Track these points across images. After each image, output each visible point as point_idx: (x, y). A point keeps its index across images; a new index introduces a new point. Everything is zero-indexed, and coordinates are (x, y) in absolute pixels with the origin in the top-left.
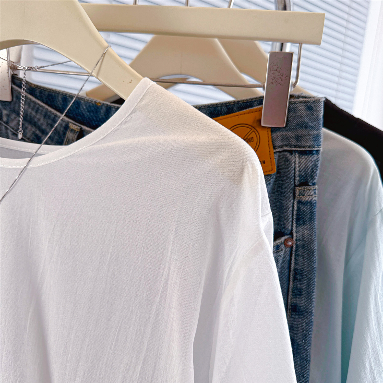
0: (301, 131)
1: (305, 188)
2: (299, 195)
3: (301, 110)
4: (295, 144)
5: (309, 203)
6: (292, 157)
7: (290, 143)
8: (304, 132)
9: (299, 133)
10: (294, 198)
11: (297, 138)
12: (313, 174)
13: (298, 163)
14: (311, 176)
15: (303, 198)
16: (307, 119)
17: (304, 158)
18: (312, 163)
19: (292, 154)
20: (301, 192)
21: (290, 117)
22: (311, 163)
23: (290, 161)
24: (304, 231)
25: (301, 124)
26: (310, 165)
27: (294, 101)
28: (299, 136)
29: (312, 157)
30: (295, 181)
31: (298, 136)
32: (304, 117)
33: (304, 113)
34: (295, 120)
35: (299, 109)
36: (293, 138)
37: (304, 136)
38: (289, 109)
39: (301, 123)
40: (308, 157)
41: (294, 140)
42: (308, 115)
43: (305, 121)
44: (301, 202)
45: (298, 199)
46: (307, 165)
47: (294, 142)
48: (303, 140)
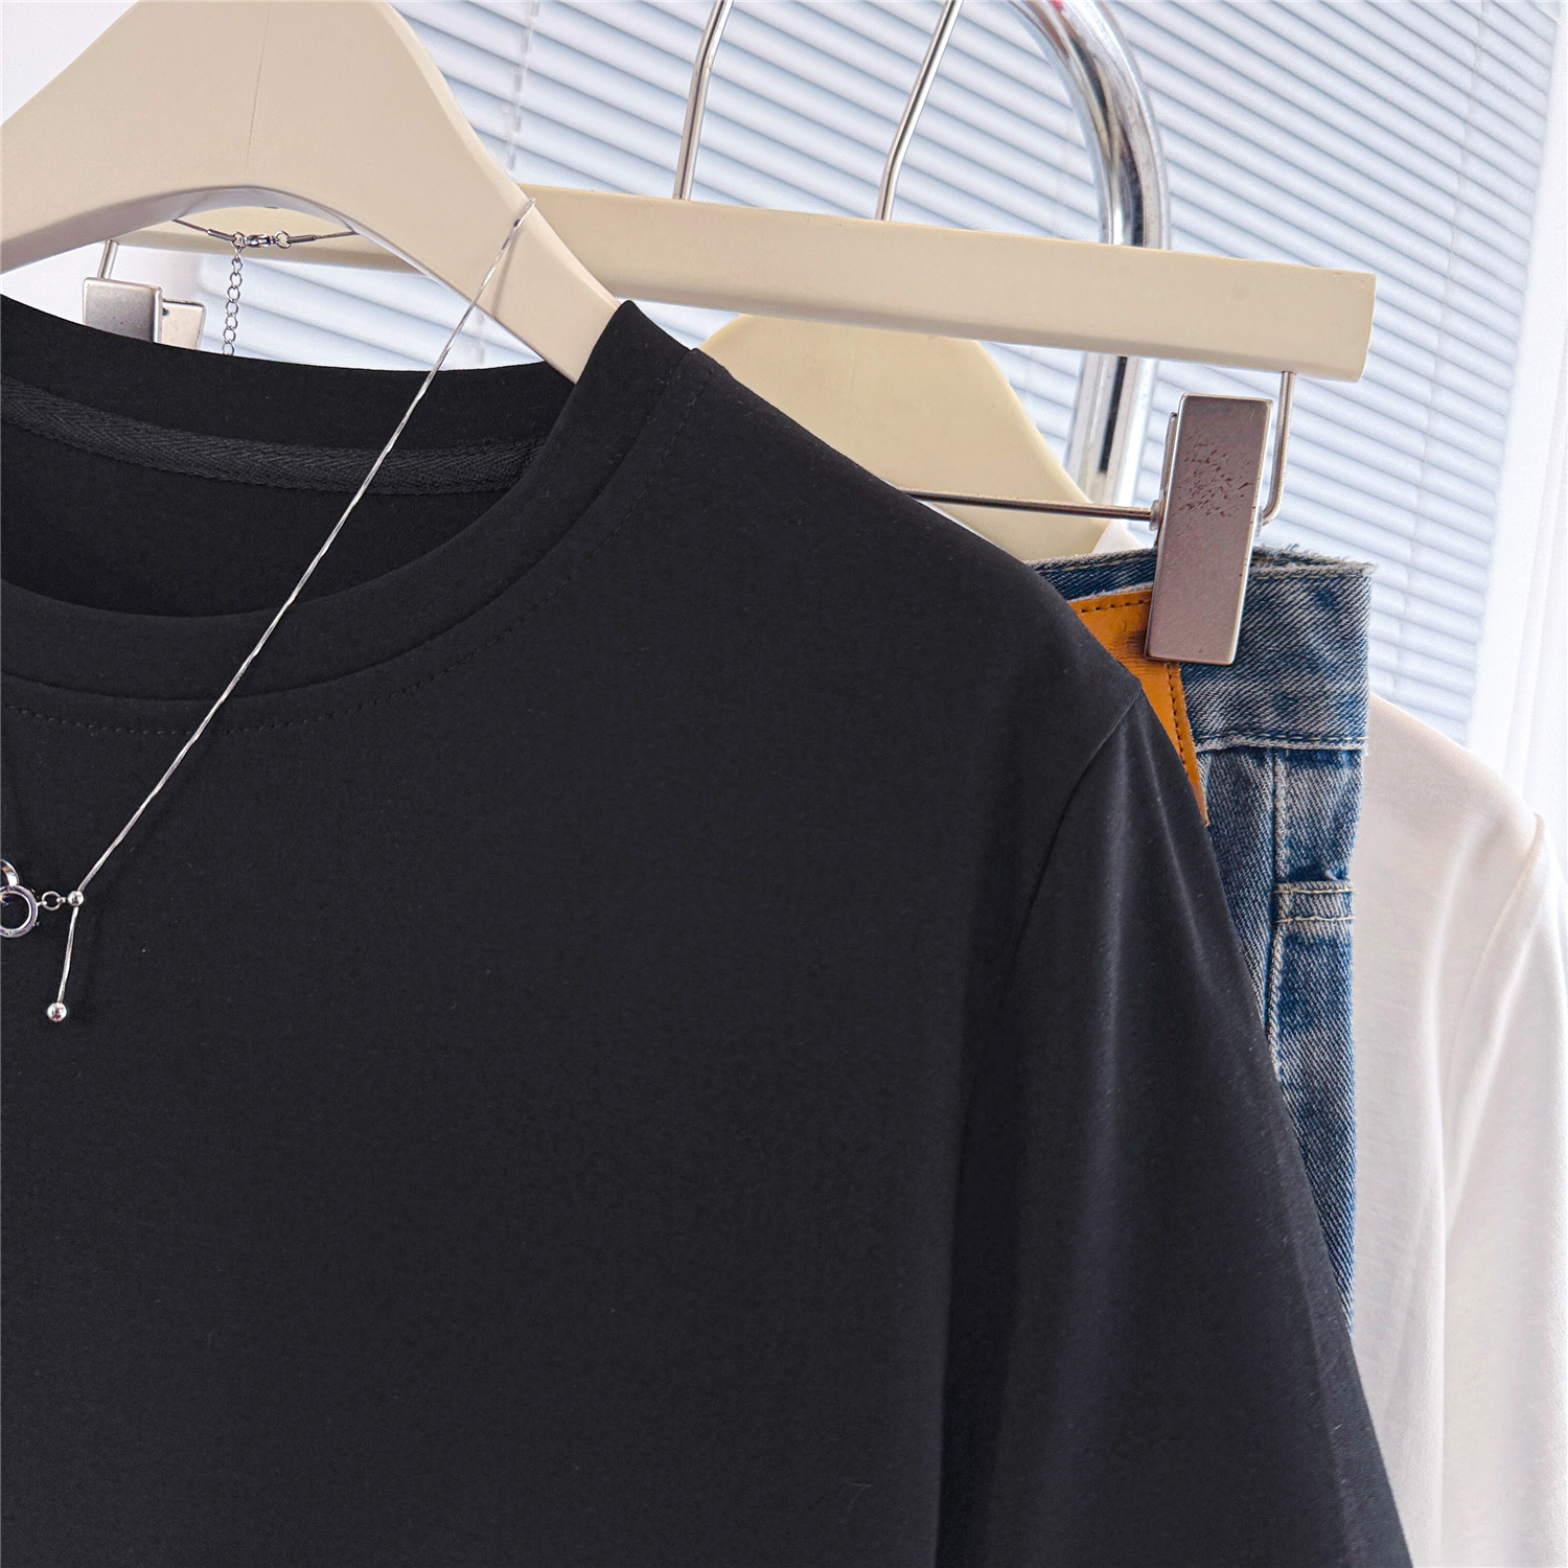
0: (1298, 678)
1: (1313, 888)
2: (1293, 915)
3: (1293, 606)
4: (1272, 725)
5: (1326, 945)
6: (1262, 771)
7: (1255, 723)
8: (1308, 683)
9: (1287, 686)
10: (1274, 926)
11: (1281, 703)
12: (1341, 838)
13: (1287, 794)
15: (1305, 923)
16: (1318, 636)
17: (1307, 777)
18: (1334, 796)
19: (1261, 762)
20: (1299, 902)
21: (1255, 630)
22: (1331, 795)
23: (1256, 787)
24: (1311, 1053)
25: (1296, 656)
26: (1332, 802)
27: (1267, 574)
28: (1290, 696)
29: (1336, 776)
30: (1275, 862)
31: (1285, 697)
32: (1305, 631)
33: (1307, 615)
34: (1272, 641)
35: (1286, 602)
36: (1265, 704)
37: (1309, 698)
39: (1293, 649)
40: (1322, 774)
41: (1271, 713)
42: (1322, 624)
43: (1311, 645)
44: (1299, 941)
45: (1288, 929)
46: (1320, 805)
47: (1269, 719)
48: (1302, 712)
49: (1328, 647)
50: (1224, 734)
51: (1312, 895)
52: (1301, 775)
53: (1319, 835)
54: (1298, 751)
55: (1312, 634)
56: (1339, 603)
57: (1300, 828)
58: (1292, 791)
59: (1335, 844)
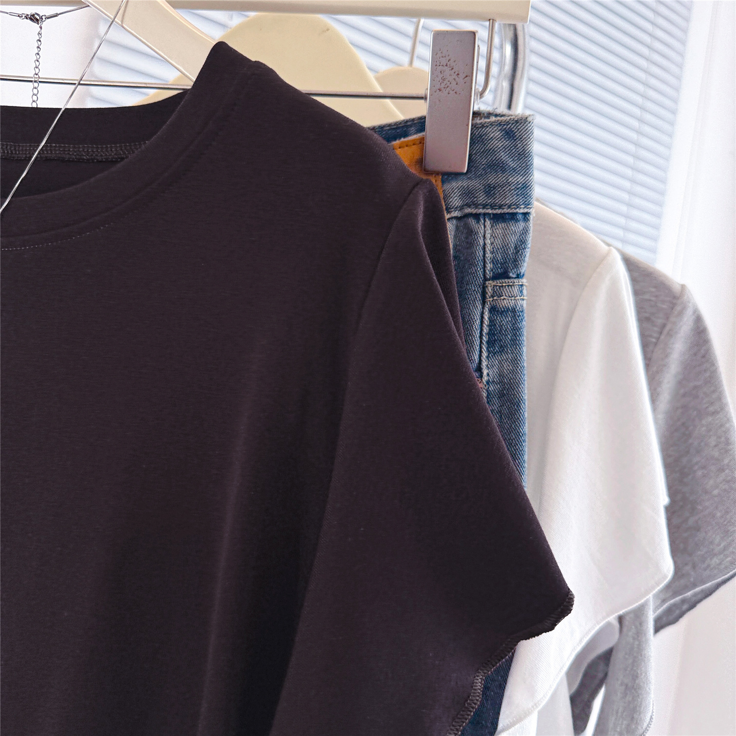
0: (495, 177)
1: (503, 283)
2: (492, 296)
3: (493, 139)
4: (483, 201)
5: (510, 311)
6: (479, 226)
7: (475, 201)
8: (500, 179)
9: (491, 181)
10: (484, 303)
11: (487, 190)
12: (518, 257)
13: (491, 236)
14: (515, 261)
15: (499, 300)
16: (506, 154)
17: (501, 227)
18: (515, 237)
19: (478, 221)
20: (495, 290)
21: (476, 154)
22: (513, 236)
23: (476, 233)
24: (503, 366)
25: (495, 165)
26: (513, 240)
27: (481, 123)
28: (492, 186)
29: (516, 227)
30: (485, 271)
31: (490, 186)
32: (499, 152)
33: (500, 144)
34: (483, 159)
35: (490, 137)
36: (480, 191)
37: (500, 186)
38: (472, 139)
39: (494, 162)
40: (509, 225)
41: (483, 195)
42: (507, 148)
43: (502, 159)
44: (497, 310)
45: (490, 304)
46: (507, 241)
47: (482, 198)
48: (498, 194)
49: (511, 160)
50: (461, 208)
51: (502, 286)
52: (498, 226)
53: (507, 256)
54: (496, 214)
55: (503, 154)
56: (516, 136)
57: (498, 253)
58: (494, 235)
59: (515, 260)
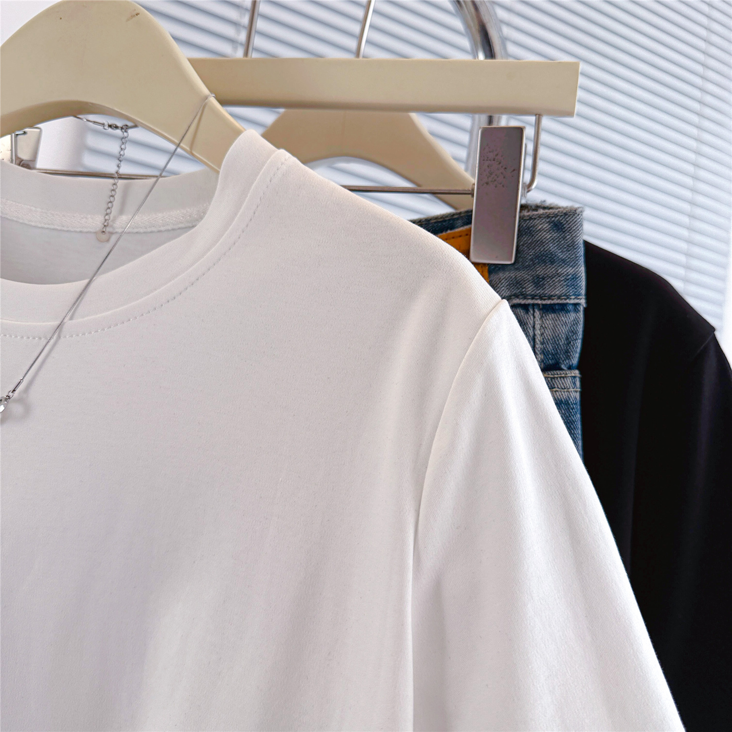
1: (555, 374)
3: (541, 231)
5: (563, 404)
6: (528, 316)
7: (523, 292)
8: (549, 270)
9: (539, 272)
11: (536, 281)
12: (570, 348)
13: (540, 327)
14: (566, 352)
16: (554, 246)
19: (527, 311)
21: (523, 245)
22: (564, 326)
23: (525, 324)
25: (543, 256)
26: (563, 330)
27: (528, 216)
28: (541, 277)
29: (566, 317)
31: (538, 277)
32: (548, 243)
34: (531, 250)
35: (538, 229)
36: (528, 281)
37: (550, 277)
38: (519, 230)
39: (542, 253)
40: (559, 316)
41: (532, 286)
42: (556, 239)
43: (551, 250)
46: (558, 332)
47: (530, 289)
48: (546, 285)
49: (560, 251)
50: (509, 298)
51: (554, 378)
52: (548, 317)
53: (558, 347)
54: (546, 305)
55: (551, 245)
56: (565, 228)
57: (548, 344)
